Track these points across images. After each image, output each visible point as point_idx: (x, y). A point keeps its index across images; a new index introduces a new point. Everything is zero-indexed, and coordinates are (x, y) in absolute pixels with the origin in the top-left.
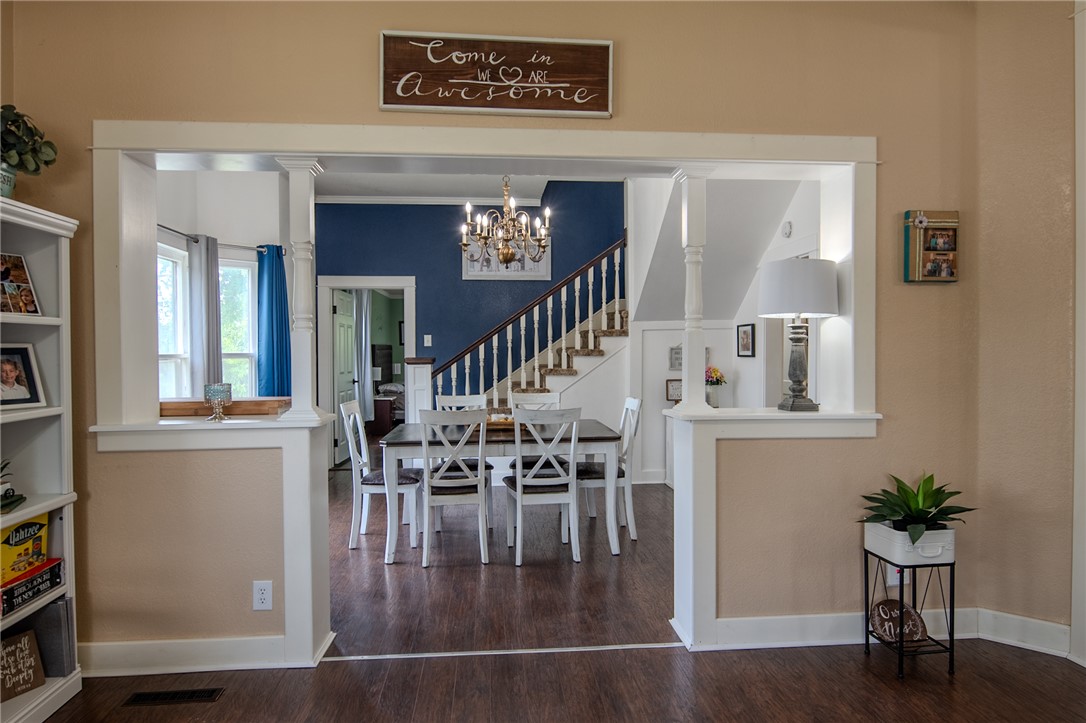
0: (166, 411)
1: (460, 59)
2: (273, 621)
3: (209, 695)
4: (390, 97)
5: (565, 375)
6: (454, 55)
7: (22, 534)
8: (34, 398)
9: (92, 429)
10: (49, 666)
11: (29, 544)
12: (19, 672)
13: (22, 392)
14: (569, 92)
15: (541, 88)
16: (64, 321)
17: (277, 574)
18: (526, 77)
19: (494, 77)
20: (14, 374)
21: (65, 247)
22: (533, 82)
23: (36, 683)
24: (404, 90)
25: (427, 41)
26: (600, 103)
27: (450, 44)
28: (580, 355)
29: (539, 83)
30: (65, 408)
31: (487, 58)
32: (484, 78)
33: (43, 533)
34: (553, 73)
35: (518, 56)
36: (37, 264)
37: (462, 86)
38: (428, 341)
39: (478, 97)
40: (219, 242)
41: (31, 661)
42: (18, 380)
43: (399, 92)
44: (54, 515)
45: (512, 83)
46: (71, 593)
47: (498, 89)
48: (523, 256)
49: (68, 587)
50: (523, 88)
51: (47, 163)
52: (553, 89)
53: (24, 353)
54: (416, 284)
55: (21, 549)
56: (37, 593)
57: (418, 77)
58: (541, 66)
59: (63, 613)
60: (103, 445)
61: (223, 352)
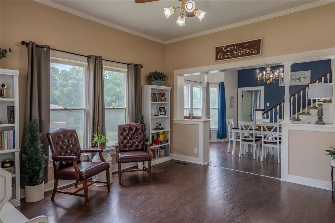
0: (185, 117)
1: (229, 49)
2: (197, 155)
3: (185, 164)
4: (217, 59)
5: (306, 115)
6: (228, 48)
7: (163, 134)
8: (165, 114)
9: (173, 120)
10: (166, 155)
11: (164, 136)
12: (162, 154)
13: (164, 113)
14: (252, 51)
15: (245, 52)
16: (169, 103)
17: (198, 147)
18: (243, 50)
19: (236, 51)
20: (163, 111)
21: (170, 91)
22: (244, 51)
23: (164, 157)
24: (219, 57)
25: (223, 47)
26: (258, 53)
27: (228, 46)
28: (312, 109)
29: (245, 50)
30: (169, 116)
31: (235, 48)
32: (234, 52)
33: (166, 134)
34: (248, 48)
35: (240, 46)
36: (166, 94)
37: (229, 54)
38: (268, 104)
39: (233, 56)
40: (210, 83)
41: (164, 153)
42: (164, 112)
43: (218, 58)
44: (168, 132)
45: (240, 52)
46: (170, 144)
47: (237, 54)
48: (300, 78)
49: (169, 143)
50: (242, 52)
51: (167, 79)
52: (248, 51)
53: (165, 107)
54: (265, 88)
55: (163, 136)
56: (165, 143)
57: (221, 54)
58: (246, 47)
59: (168, 147)
60: (175, 122)
61: (210, 107)
